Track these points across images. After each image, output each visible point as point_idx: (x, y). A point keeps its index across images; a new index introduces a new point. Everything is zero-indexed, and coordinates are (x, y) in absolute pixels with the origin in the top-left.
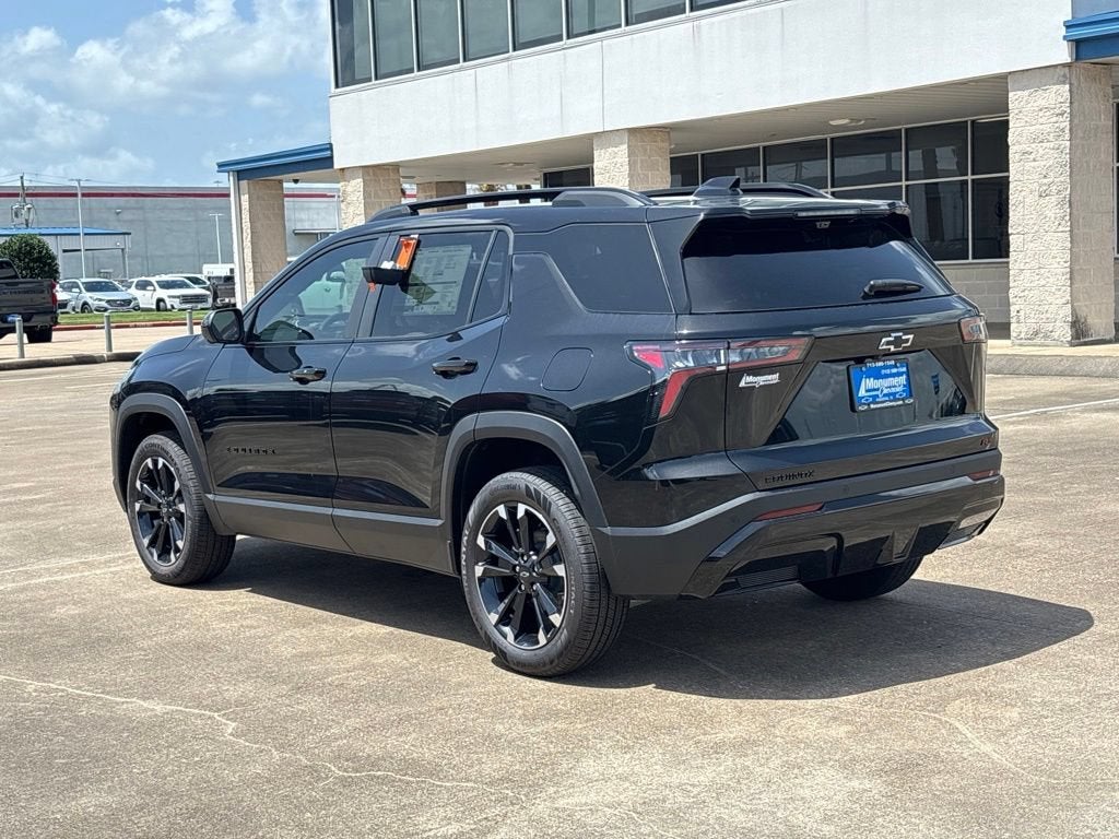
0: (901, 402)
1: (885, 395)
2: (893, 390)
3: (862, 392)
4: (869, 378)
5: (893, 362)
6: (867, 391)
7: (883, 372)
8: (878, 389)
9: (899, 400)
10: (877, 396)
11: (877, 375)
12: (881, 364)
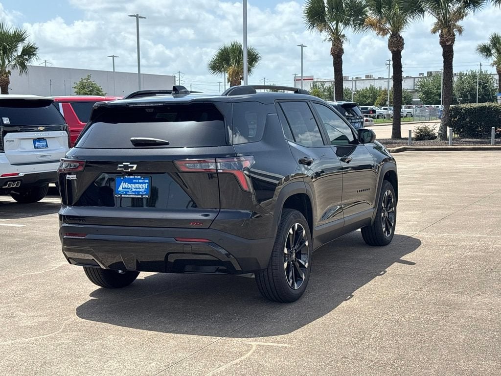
0: (140, 196)
1: (133, 192)
2: (138, 190)
3: (120, 189)
4: (126, 183)
5: (140, 177)
6: (123, 188)
7: (134, 181)
8: (129, 188)
9: (140, 195)
10: (128, 192)
11: (130, 182)
12: (132, 177)
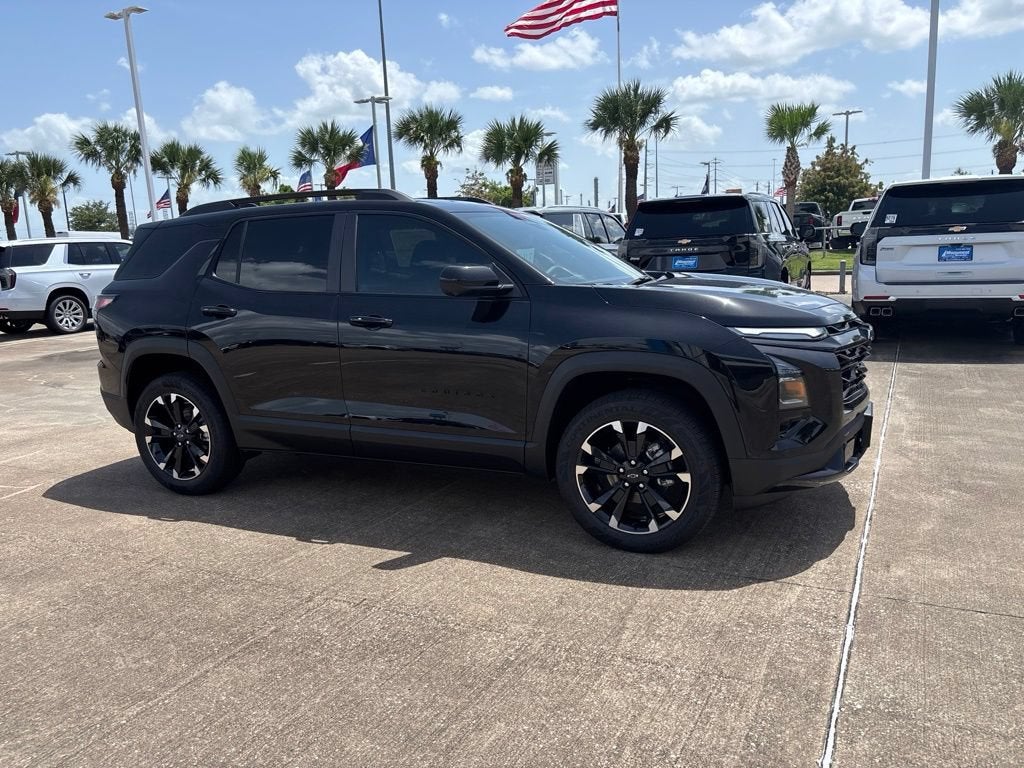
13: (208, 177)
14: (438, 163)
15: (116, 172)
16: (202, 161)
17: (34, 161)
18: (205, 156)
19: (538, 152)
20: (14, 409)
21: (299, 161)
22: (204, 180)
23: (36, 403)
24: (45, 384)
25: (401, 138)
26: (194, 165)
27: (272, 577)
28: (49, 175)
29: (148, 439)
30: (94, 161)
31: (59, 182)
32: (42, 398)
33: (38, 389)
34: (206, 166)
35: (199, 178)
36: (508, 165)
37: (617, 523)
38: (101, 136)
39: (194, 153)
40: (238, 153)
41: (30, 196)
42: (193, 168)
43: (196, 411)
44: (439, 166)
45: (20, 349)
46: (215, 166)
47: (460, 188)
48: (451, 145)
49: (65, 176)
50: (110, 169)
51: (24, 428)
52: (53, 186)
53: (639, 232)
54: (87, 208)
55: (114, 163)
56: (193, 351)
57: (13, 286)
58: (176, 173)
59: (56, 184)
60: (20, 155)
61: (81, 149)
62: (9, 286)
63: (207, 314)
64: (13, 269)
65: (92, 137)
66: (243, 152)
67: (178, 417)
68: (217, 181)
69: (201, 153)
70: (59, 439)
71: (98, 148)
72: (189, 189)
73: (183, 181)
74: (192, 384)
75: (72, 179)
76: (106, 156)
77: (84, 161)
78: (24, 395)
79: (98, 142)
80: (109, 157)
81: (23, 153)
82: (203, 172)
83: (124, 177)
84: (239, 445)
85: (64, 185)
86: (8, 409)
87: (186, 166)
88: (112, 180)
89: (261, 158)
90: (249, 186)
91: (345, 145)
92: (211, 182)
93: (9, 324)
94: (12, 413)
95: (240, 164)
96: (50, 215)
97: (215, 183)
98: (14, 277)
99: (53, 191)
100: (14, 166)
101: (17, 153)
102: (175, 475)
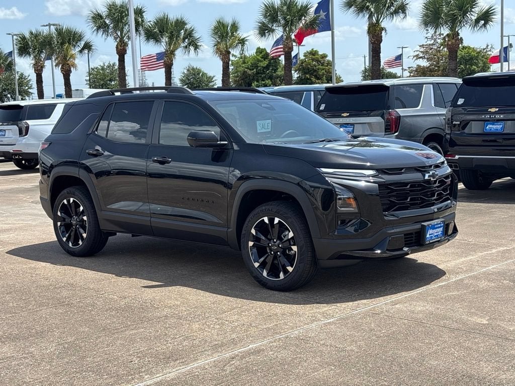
13: (189, 44)
14: (382, 29)
15: (120, 41)
16: (186, 30)
17: (60, 32)
18: (188, 27)
19: (474, 18)
20: (9, 214)
21: (264, 30)
22: (186, 47)
23: (21, 212)
24: (32, 202)
25: (350, 7)
26: (179, 33)
27: (91, 287)
28: (70, 44)
29: (59, 224)
30: (104, 31)
31: (78, 49)
32: (25, 209)
33: (26, 204)
34: (189, 35)
35: (182, 45)
36: (445, 31)
37: (266, 274)
38: (110, 10)
39: (180, 24)
40: (214, 24)
41: (55, 60)
42: (178, 36)
43: (81, 208)
44: (383, 32)
45: (27, 180)
46: (196, 35)
47: (418, 48)
48: (396, 12)
49: (82, 43)
50: (115, 39)
51: (9, 224)
52: (73, 52)
53: (461, 101)
54: (103, 69)
55: (119, 34)
56: (82, 175)
57: (26, 134)
58: (165, 40)
59: (75, 51)
60: (52, 27)
61: (95, 22)
62: (24, 134)
63: (89, 154)
64: (28, 122)
65: (104, 11)
66: (219, 22)
67: (74, 212)
68: (196, 47)
69: (186, 24)
70: (26, 230)
71: (107, 21)
72: (174, 55)
73: (170, 48)
74: (80, 193)
75: (88, 47)
76: (113, 28)
77: (95, 32)
78: (16, 207)
79: (108, 16)
80: (116, 28)
81: (54, 25)
82: (186, 40)
83: (126, 45)
84: (101, 228)
85: (81, 51)
86: (4, 214)
87: (173, 35)
88: (117, 47)
89: (235, 27)
90: (221, 51)
91: (302, 16)
92: (192, 48)
93: (23, 162)
94: (6, 216)
95: (216, 33)
96: (69, 75)
97: (195, 49)
98: (27, 128)
99: (73, 56)
100: (46, 37)
101: (49, 25)
102: (70, 245)
